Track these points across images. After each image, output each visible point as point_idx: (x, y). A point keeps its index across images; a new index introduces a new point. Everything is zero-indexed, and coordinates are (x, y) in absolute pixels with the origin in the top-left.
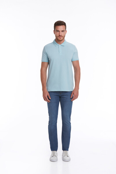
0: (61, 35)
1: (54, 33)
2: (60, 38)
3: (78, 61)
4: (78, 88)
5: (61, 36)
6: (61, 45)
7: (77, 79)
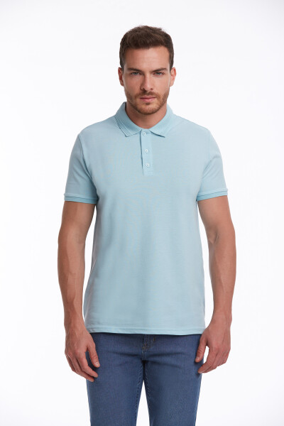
0: (148, 87)
1: (121, 78)
2: (148, 104)
3: (223, 200)
4: (229, 320)
5: (151, 93)
6: (152, 129)
7: (224, 278)
